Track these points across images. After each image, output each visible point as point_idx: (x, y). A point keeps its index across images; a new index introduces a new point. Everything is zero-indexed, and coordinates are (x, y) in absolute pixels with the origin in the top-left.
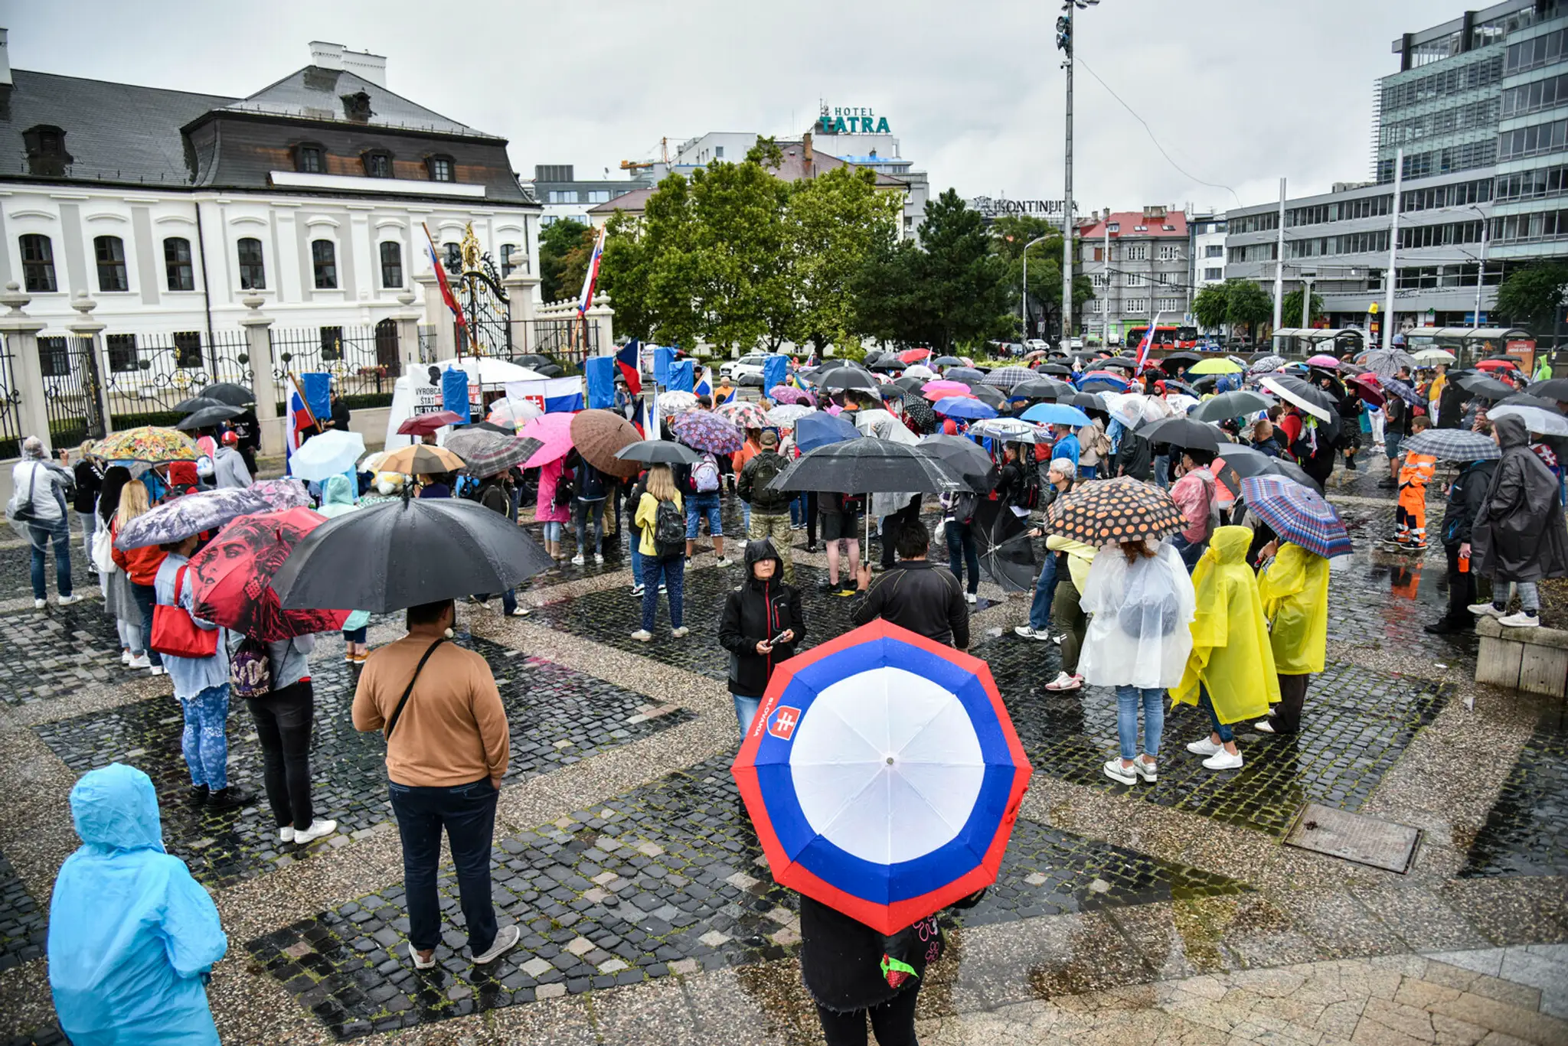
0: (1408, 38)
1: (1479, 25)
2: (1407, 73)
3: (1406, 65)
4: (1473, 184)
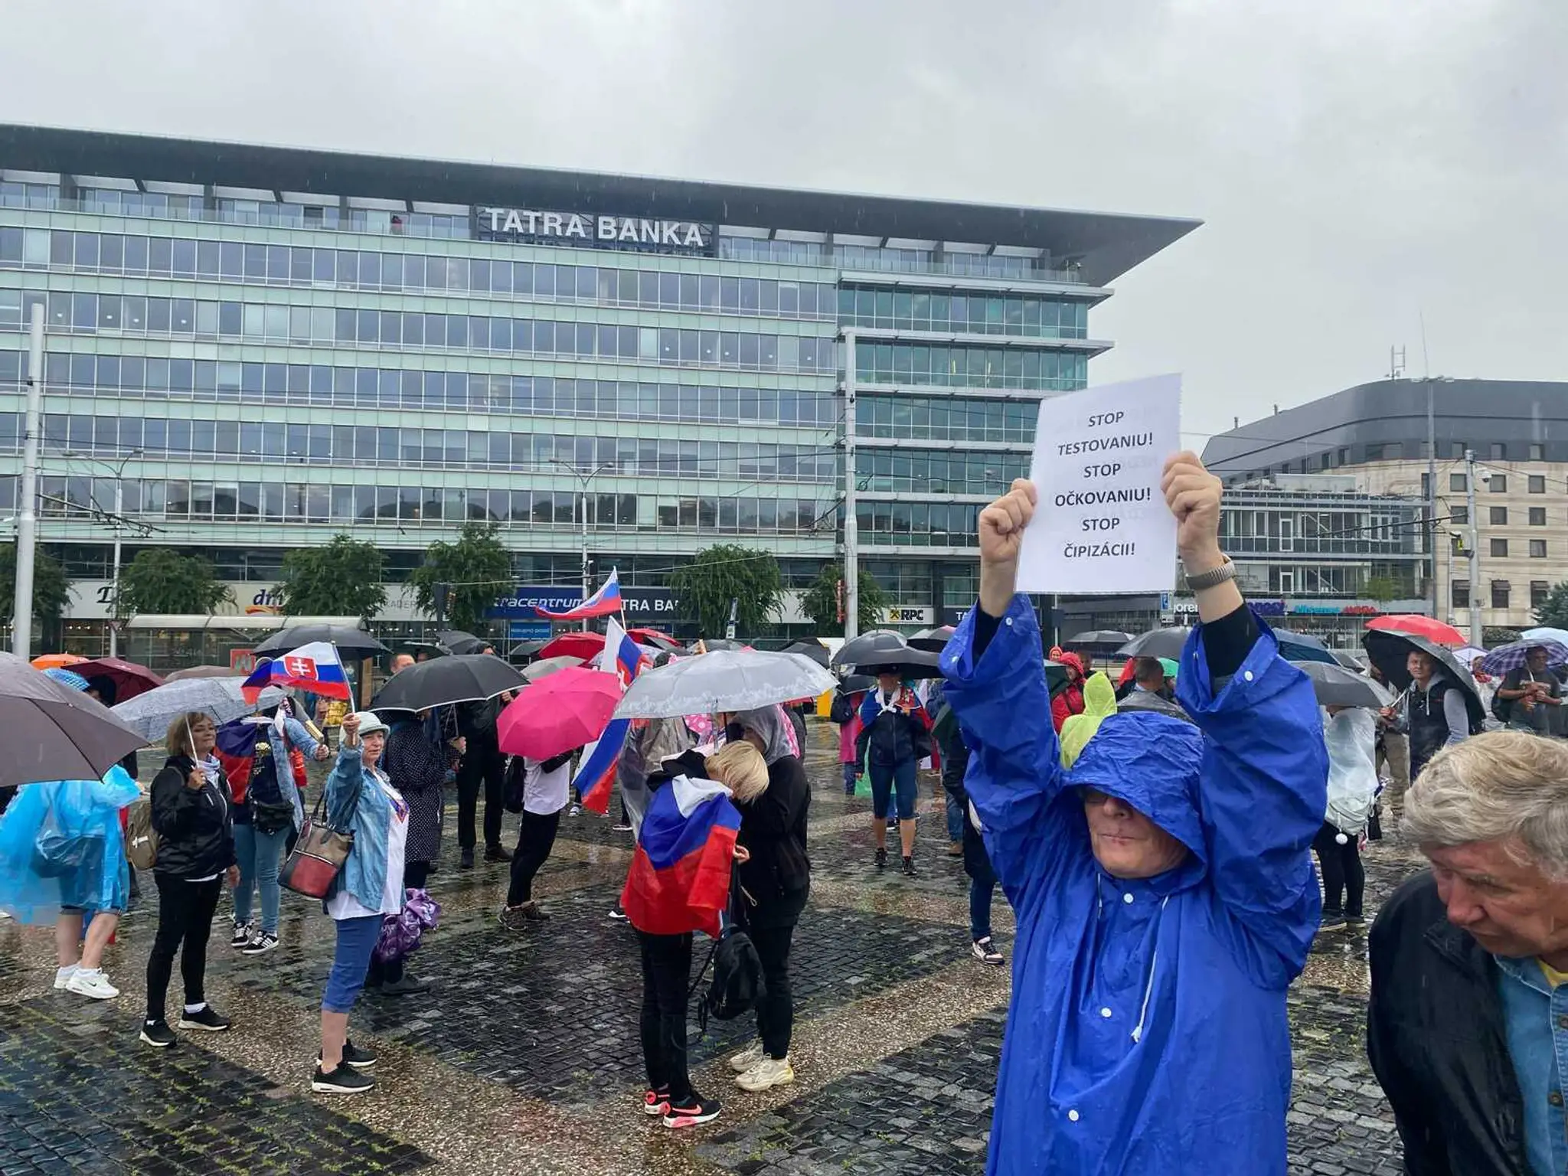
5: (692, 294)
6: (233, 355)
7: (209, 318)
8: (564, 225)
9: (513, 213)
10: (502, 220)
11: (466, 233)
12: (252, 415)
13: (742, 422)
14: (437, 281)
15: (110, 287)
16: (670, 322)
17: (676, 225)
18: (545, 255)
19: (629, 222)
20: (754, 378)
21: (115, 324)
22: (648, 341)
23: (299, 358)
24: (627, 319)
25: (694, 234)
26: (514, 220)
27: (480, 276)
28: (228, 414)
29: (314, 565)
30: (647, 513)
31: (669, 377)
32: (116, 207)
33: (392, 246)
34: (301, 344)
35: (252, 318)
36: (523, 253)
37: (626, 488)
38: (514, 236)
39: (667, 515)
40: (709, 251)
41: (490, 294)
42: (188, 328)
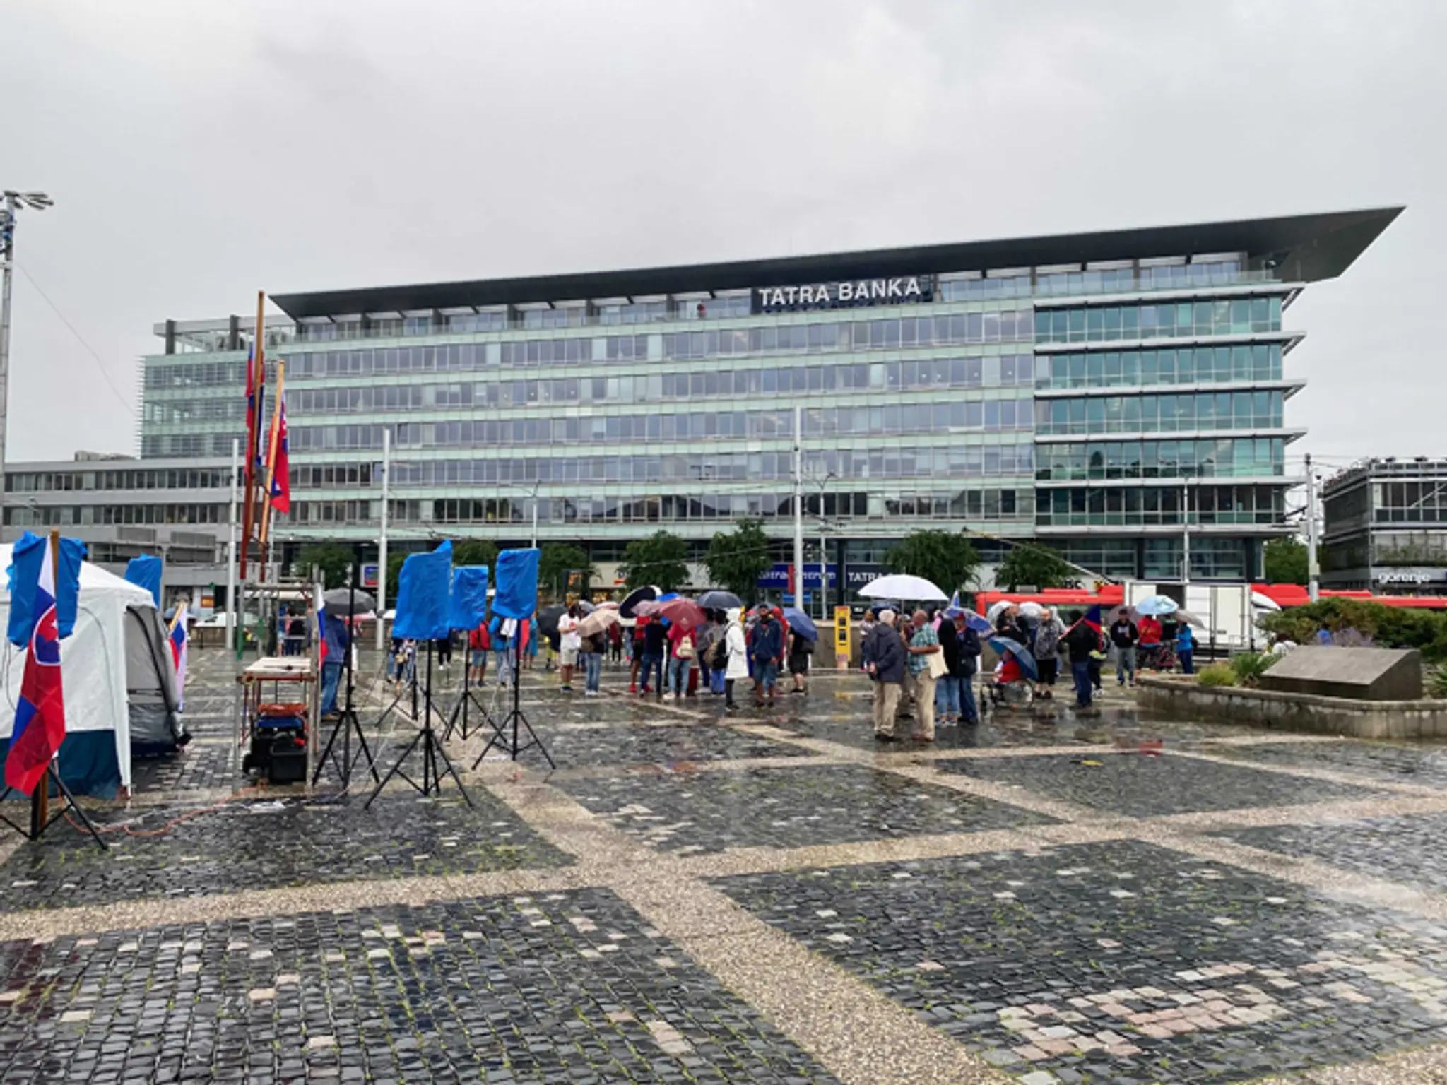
0: (171, 324)
1: (243, 330)
2: (170, 357)
3: (170, 350)
4: (183, 471)
5: (910, 333)
6: (601, 412)
7: (586, 388)
8: (815, 293)
9: (778, 291)
10: (770, 296)
11: (746, 310)
12: (612, 451)
13: (952, 429)
14: (726, 348)
15: (532, 375)
16: (893, 357)
17: (899, 281)
18: (801, 318)
19: (862, 284)
20: (963, 393)
21: (535, 399)
22: (877, 373)
23: (640, 410)
24: (860, 358)
25: (913, 285)
26: (778, 295)
27: (756, 339)
28: (599, 451)
29: (641, 552)
30: (875, 506)
31: (893, 399)
32: (537, 322)
33: (698, 326)
34: (642, 401)
35: (612, 385)
36: (786, 319)
37: (859, 487)
38: (778, 308)
39: (892, 507)
40: (927, 297)
41: (762, 352)
42: (575, 397)
